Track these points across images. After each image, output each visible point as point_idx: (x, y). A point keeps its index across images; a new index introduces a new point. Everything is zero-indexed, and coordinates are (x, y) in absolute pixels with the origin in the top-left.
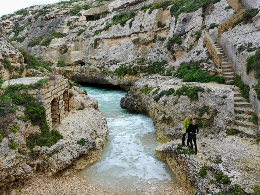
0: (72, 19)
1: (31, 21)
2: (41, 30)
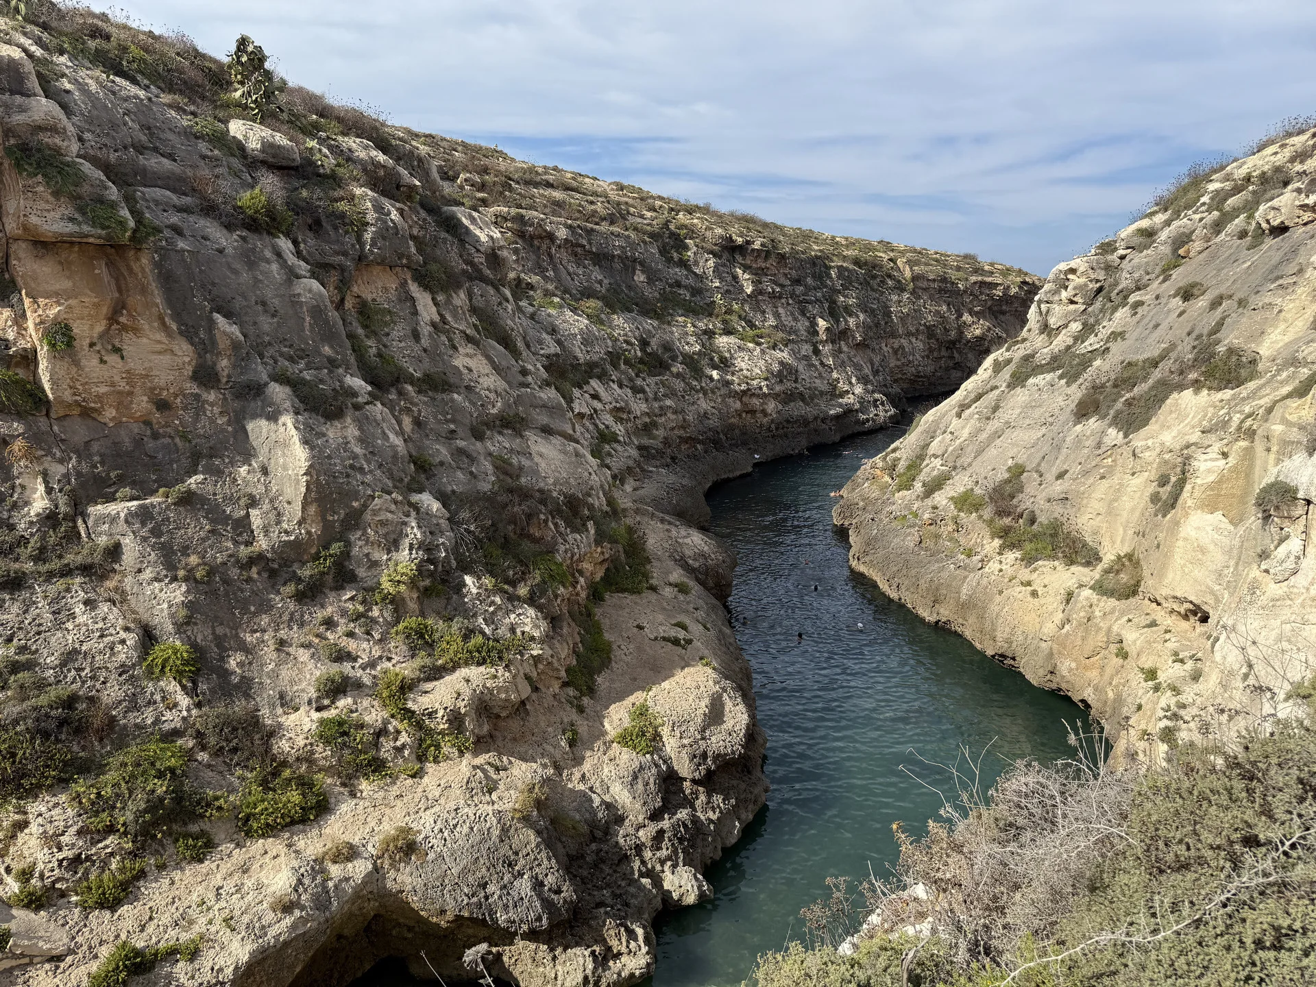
1: (1181, 252)
2: (1180, 315)
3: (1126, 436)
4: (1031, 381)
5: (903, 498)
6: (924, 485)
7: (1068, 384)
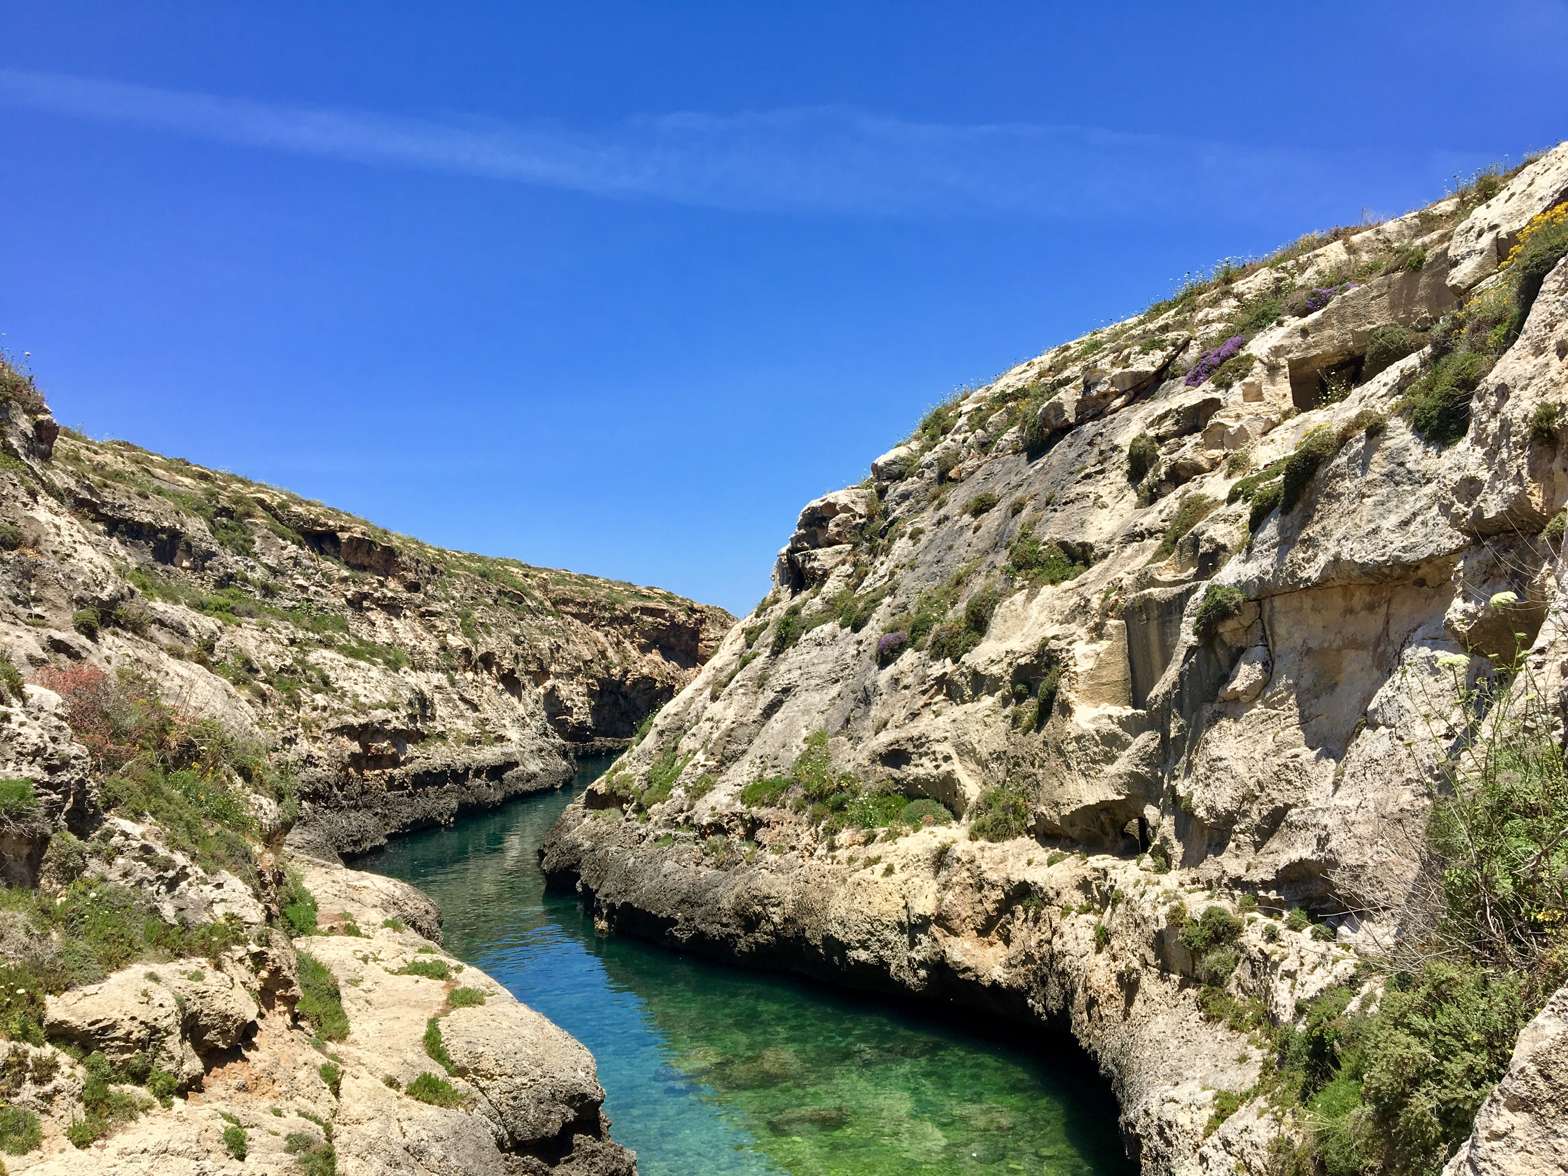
0: (1163, 417)
1: (952, 474)
2: (976, 529)
3: (956, 661)
4: (804, 637)
5: (661, 812)
6: (687, 791)
7: (856, 629)
